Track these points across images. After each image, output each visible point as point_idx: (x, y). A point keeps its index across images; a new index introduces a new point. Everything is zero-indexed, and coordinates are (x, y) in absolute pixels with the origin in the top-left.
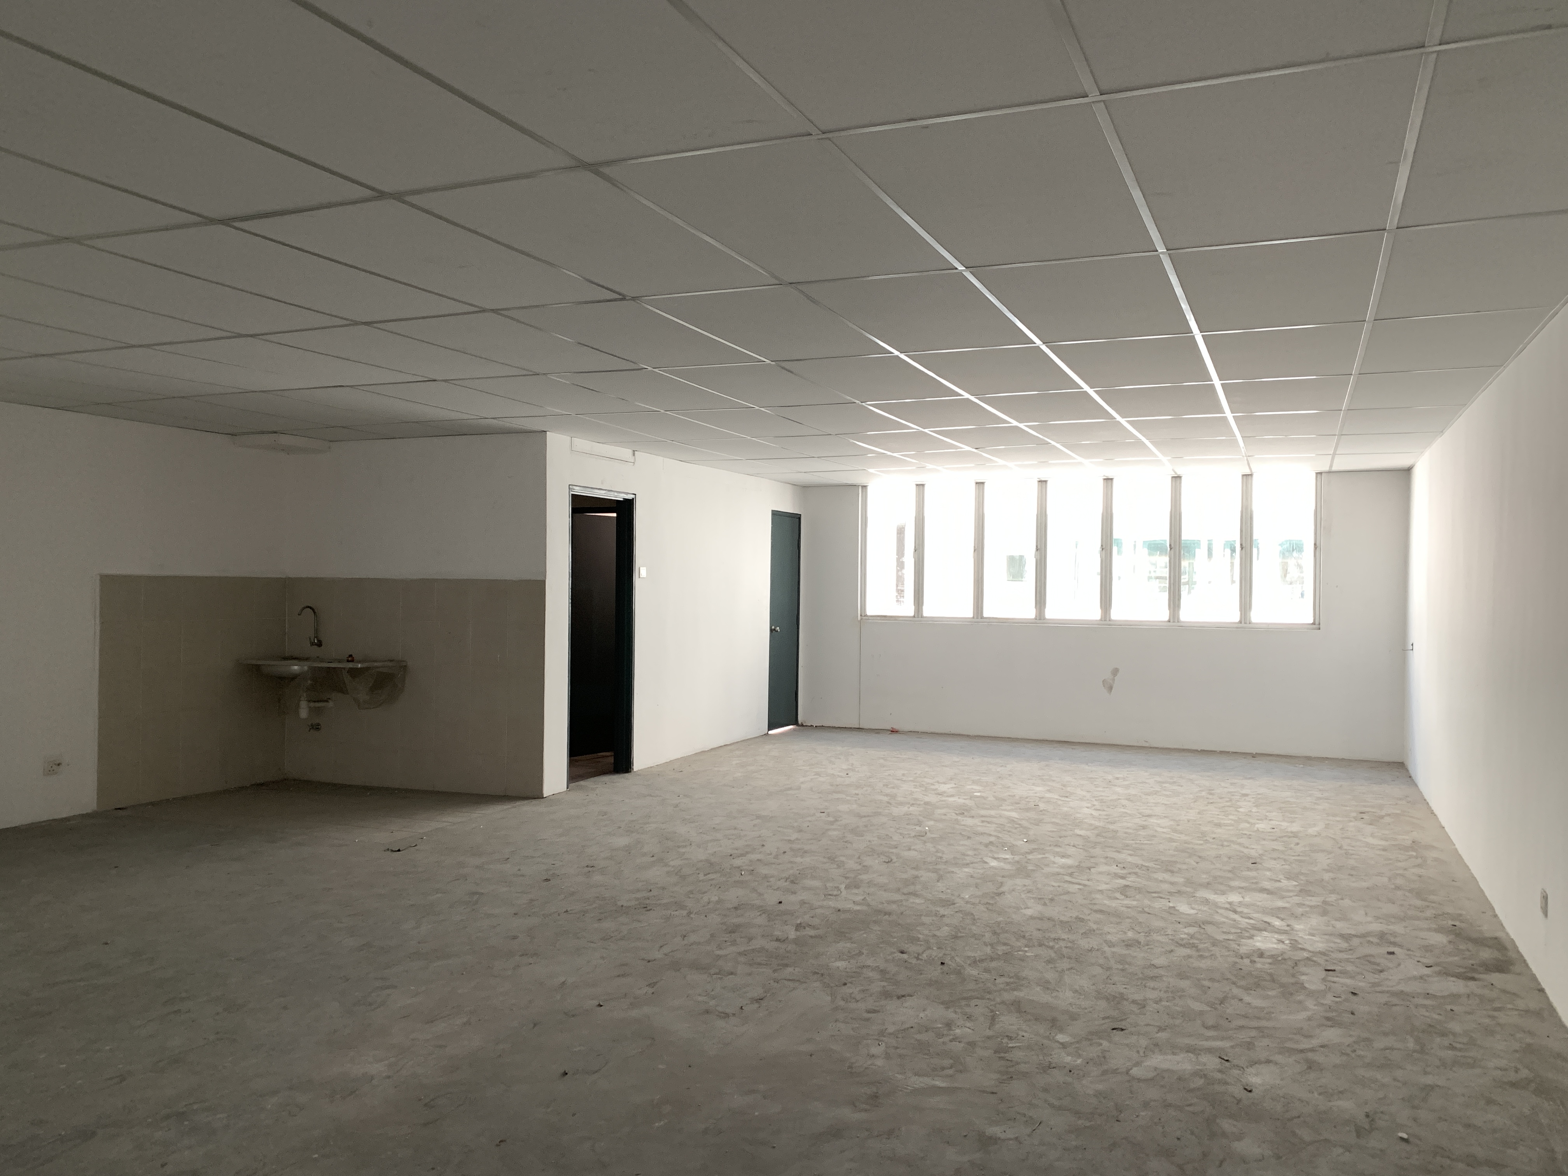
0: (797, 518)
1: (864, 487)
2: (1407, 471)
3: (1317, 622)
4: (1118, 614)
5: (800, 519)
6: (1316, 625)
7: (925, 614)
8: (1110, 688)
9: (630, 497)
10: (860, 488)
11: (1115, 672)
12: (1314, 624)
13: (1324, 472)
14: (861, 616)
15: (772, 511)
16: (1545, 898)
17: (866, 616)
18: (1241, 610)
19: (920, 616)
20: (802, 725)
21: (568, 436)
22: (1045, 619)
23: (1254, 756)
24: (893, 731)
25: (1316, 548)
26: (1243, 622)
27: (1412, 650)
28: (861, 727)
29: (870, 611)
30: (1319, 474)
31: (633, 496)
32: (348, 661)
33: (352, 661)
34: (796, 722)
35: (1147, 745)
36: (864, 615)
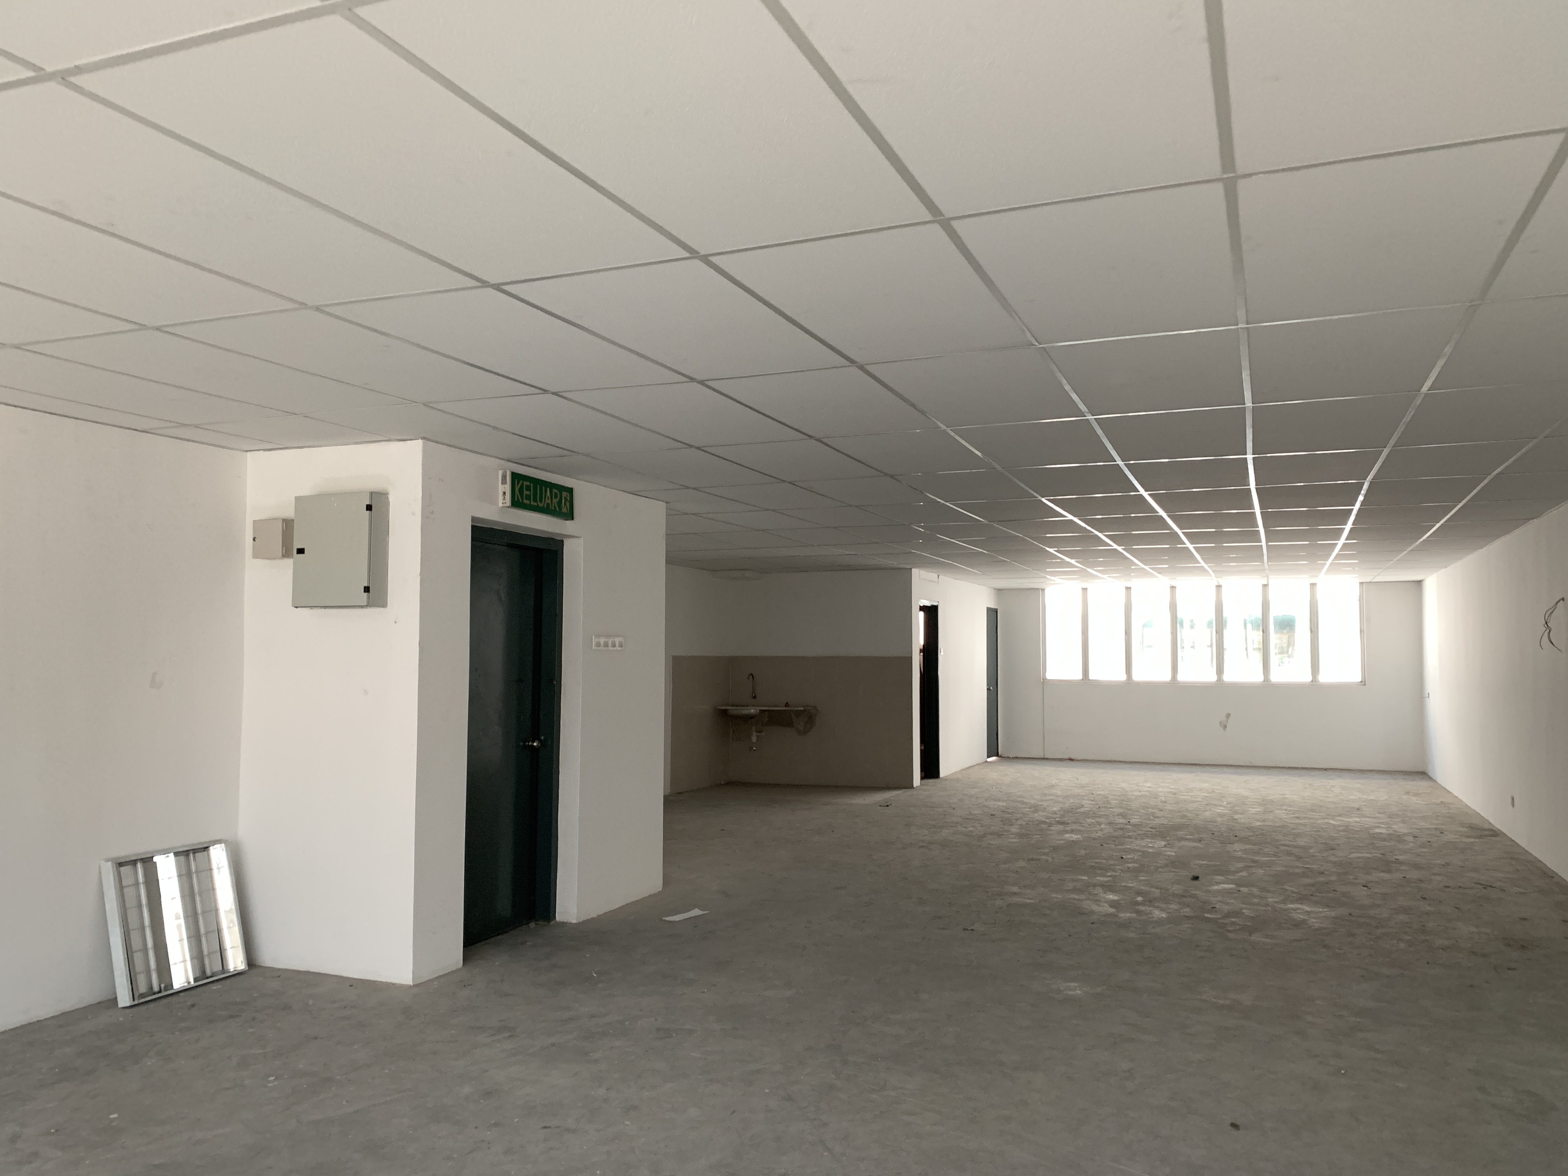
0: (996, 611)
1: (1043, 590)
2: (1419, 583)
3: (1364, 681)
4: (1228, 677)
5: (997, 612)
6: (1363, 683)
7: (1091, 678)
8: (1225, 727)
9: (935, 604)
10: (1041, 591)
11: (1228, 716)
12: (1361, 682)
13: (1366, 582)
14: (1043, 679)
15: (987, 608)
16: (1513, 799)
17: (1046, 679)
18: (1312, 675)
19: (1087, 679)
20: (1001, 757)
21: (935, 573)
22: (1177, 680)
23: (1326, 770)
24: (1071, 760)
25: (1361, 632)
26: (1314, 681)
27: (1429, 697)
28: (1046, 757)
29: (1049, 676)
30: (1361, 583)
31: (938, 603)
32: (786, 706)
33: (788, 706)
34: (997, 755)
35: (1252, 765)
36: (1044, 679)
